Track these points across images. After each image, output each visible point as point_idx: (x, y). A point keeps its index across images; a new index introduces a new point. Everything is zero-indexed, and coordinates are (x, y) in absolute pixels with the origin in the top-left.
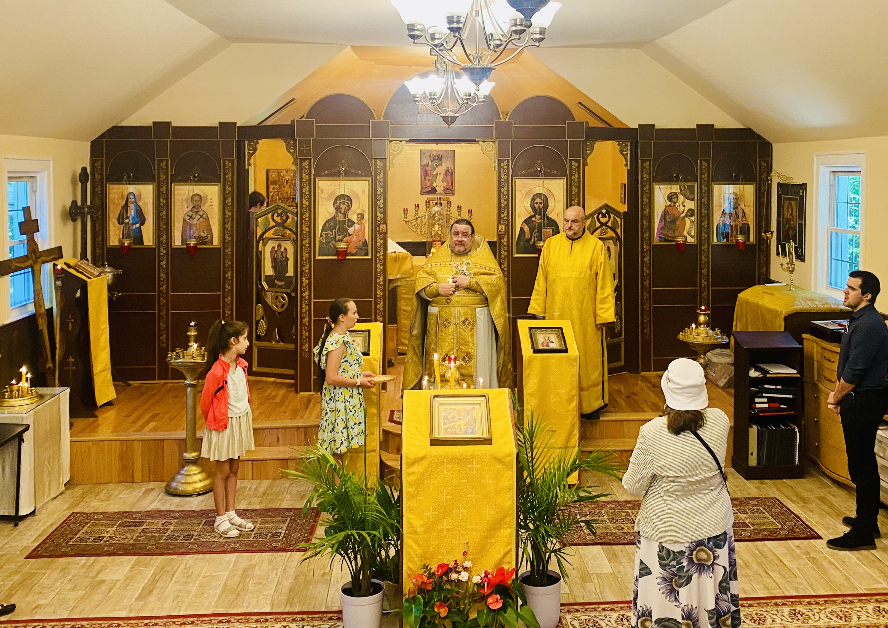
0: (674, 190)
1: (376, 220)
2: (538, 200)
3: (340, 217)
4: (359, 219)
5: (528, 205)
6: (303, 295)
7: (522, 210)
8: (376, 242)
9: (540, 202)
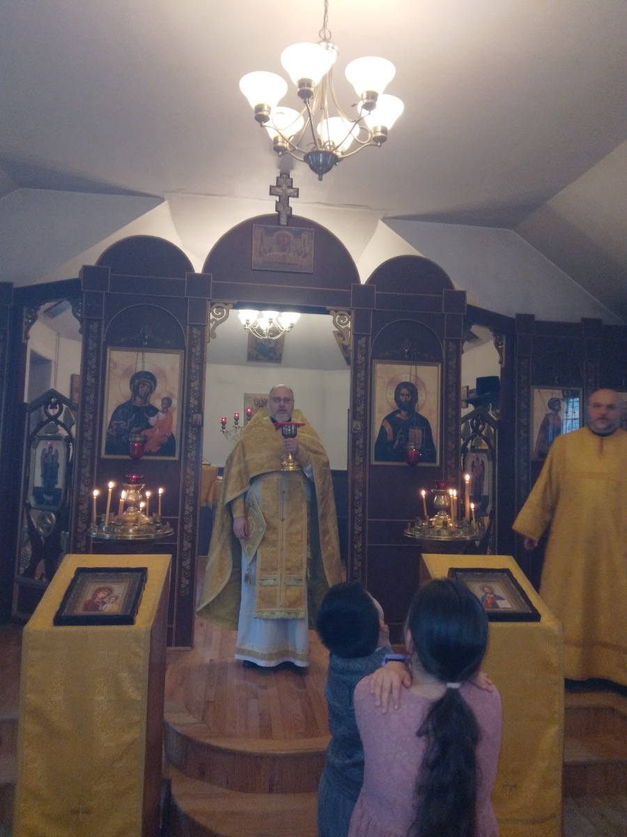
0: (555, 396)
1: (188, 408)
2: (404, 391)
3: (138, 401)
4: (165, 405)
6: (81, 508)
7: (384, 402)
8: (187, 438)
9: (407, 394)
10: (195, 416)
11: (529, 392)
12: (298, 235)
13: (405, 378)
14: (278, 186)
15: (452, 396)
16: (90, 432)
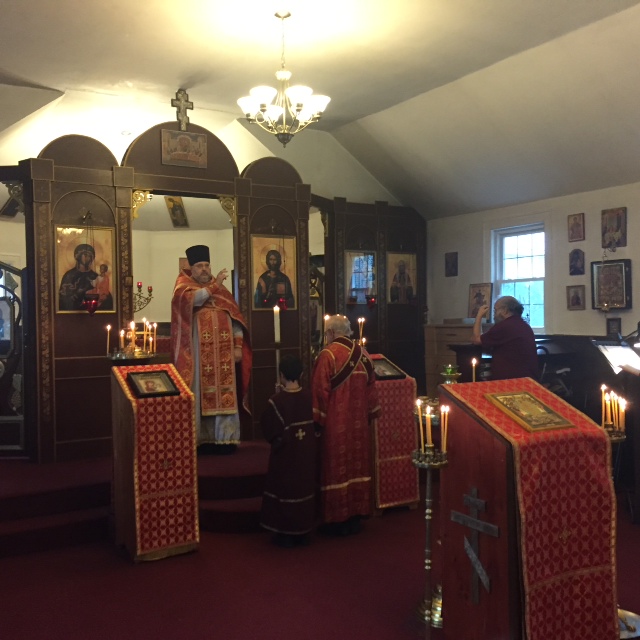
1: (121, 272)
2: (272, 257)
3: (82, 268)
4: (103, 271)
5: (264, 261)
6: (43, 353)
7: (259, 265)
8: (122, 296)
9: (274, 259)
10: (127, 279)
11: (343, 254)
12: (195, 139)
13: (273, 247)
14: (178, 99)
15: (303, 260)
16: (46, 293)
